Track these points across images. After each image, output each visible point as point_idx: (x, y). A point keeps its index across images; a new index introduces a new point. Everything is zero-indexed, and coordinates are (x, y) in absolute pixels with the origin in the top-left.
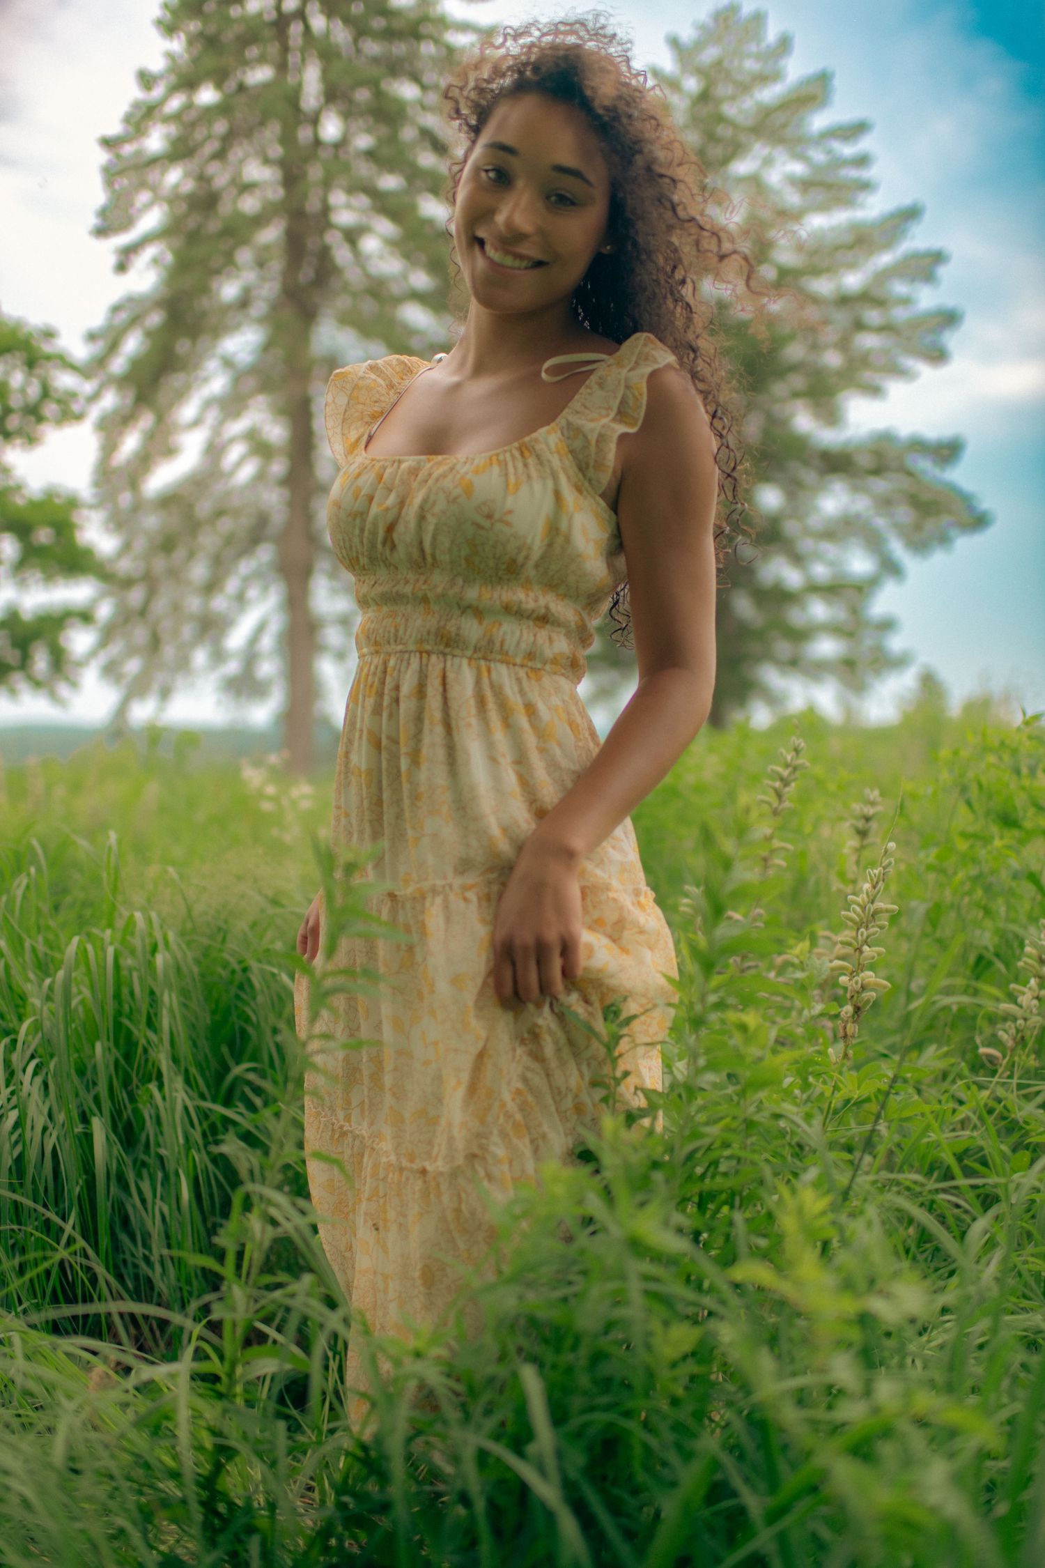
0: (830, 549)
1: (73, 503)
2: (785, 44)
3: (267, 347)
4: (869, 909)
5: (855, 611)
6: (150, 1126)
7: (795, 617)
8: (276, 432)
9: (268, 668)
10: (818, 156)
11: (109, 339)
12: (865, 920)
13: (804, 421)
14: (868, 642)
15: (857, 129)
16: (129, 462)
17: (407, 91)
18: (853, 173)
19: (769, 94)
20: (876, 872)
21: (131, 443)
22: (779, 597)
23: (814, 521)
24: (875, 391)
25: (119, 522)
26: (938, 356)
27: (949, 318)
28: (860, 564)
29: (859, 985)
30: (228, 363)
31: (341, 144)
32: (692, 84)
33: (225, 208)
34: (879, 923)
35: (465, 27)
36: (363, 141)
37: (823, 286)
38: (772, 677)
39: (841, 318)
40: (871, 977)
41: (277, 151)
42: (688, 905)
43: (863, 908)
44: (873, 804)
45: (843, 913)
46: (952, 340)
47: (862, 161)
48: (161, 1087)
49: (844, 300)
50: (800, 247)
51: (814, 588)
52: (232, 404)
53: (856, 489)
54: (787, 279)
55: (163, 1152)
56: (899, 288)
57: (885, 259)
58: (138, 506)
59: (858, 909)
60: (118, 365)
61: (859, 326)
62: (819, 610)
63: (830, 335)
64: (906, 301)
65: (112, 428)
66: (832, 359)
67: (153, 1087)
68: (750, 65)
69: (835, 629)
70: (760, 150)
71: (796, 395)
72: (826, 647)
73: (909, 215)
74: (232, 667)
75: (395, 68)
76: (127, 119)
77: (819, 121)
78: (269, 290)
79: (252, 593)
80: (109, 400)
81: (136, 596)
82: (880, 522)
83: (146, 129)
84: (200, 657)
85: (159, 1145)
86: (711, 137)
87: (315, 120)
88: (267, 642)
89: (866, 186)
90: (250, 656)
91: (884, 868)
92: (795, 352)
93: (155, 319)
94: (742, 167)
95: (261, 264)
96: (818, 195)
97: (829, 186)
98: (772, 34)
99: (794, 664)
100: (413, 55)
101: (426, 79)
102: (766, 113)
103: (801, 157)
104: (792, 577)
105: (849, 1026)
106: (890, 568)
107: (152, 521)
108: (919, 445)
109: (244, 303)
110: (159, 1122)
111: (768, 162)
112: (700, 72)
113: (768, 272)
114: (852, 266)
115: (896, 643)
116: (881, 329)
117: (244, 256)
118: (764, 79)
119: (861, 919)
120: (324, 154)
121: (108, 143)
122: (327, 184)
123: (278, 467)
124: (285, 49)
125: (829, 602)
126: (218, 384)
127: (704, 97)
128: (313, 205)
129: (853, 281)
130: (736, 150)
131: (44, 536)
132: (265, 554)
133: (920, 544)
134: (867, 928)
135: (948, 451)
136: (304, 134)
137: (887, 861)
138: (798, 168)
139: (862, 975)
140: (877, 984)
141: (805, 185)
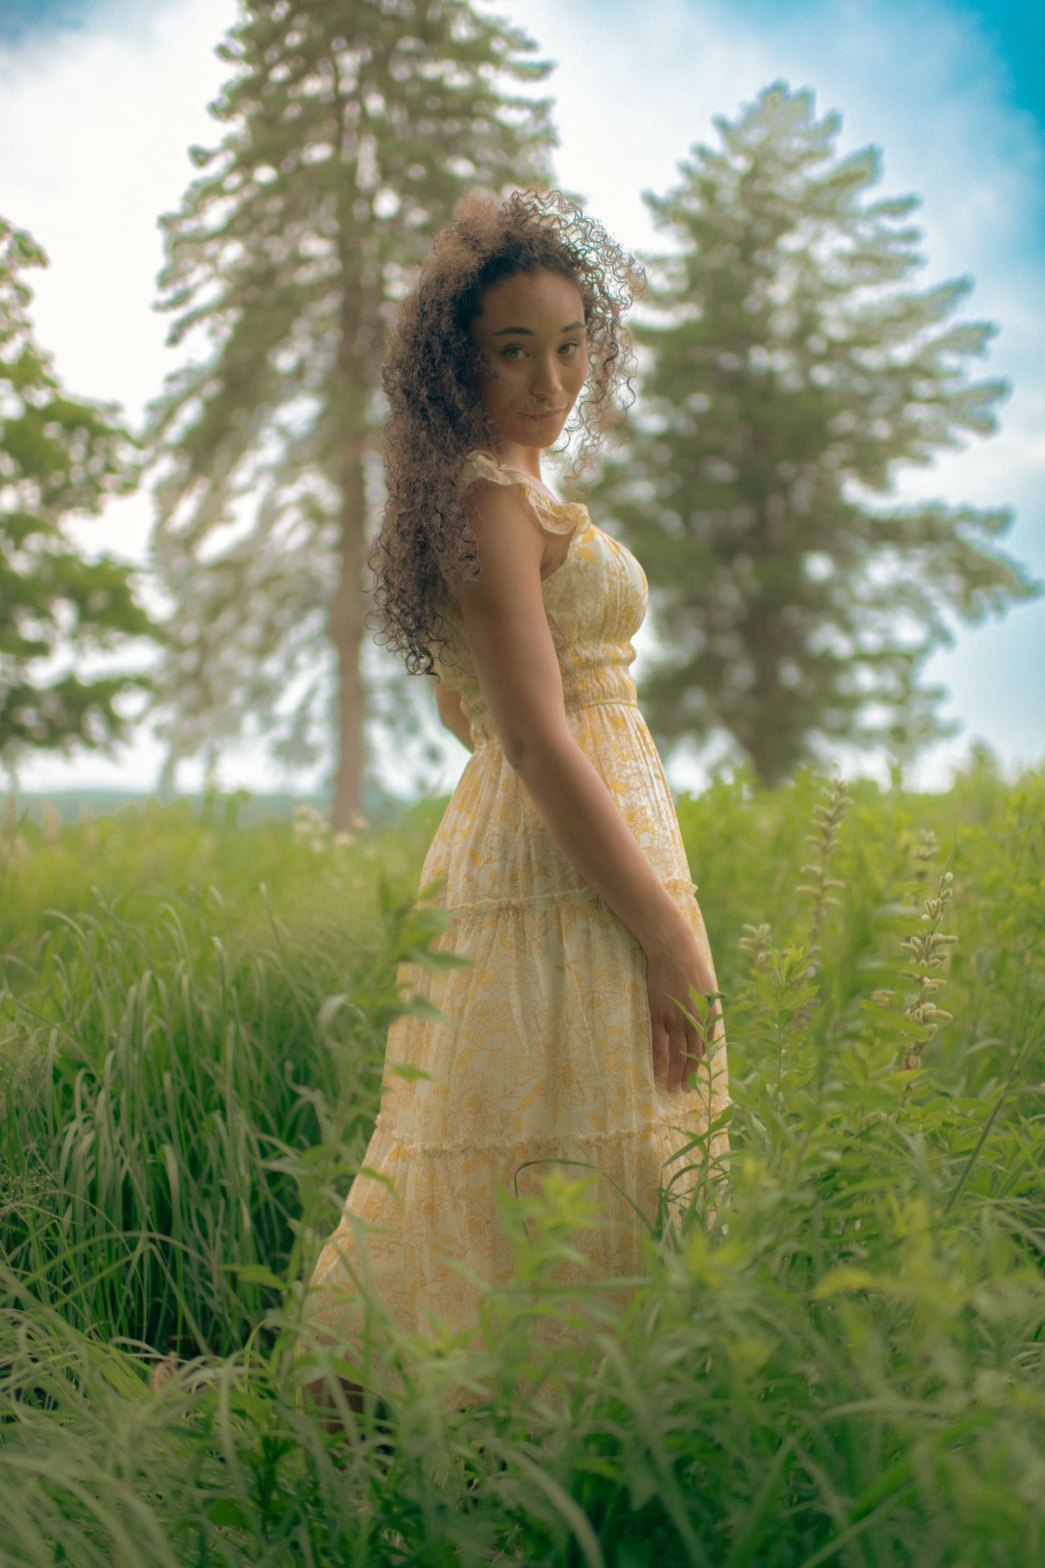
0: (880, 618)
1: (128, 570)
2: (833, 123)
3: (322, 417)
4: (929, 940)
5: (906, 680)
6: (213, 1155)
7: (844, 685)
8: (330, 498)
9: (319, 734)
10: (865, 230)
11: (165, 411)
12: (924, 951)
13: (853, 491)
14: (917, 711)
15: (905, 205)
16: (184, 529)
17: (462, 168)
18: (903, 248)
19: (818, 171)
20: (935, 902)
21: (186, 510)
22: (828, 666)
23: (862, 589)
24: (923, 460)
25: (176, 585)
26: (987, 427)
27: (998, 390)
28: (908, 632)
29: (921, 1017)
30: (283, 431)
31: (397, 220)
32: (740, 163)
33: (283, 281)
34: (938, 954)
35: (518, 103)
36: (418, 217)
37: (871, 358)
38: (820, 744)
39: (891, 389)
40: (932, 1008)
41: (333, 225)
42: (747, 944)
43: (923, 940)
44: (929, 845)
45: (902, 944)
46: (1001, 411)
47: (911, 236)
48: (224, 1117)
49: (893, 372)
50: (846, 319)
51: (862, 657)
52: (286, 471)
53: (905, 557)
54: (836, 352)
55: (225, 1183)
56: (949, 360)
57: (934, 332)
58: (194, 570)
59: (918, 941)
60: (174, 433)
61: (909, 397)
62: (866, 678)
63: (879, 406)
64: (956, 374)
65: (168, 495)
66: (881, 430)
67: (217, 1116)
68: (797, 144)
69: (883, 697)
70: (806, 226)
71: (845, 464)
72: (875, 716)
73: (959, 288)
74: (283, 732)
75: (450, 145)
76: (187, 197)
77: (867, 197)
78: (322, 363)
79: (303, 659)
80: (165, 467)
81: (189, 661)
82: (931, 591)
83: (204, 206)
84: (250, 722)
85: (222, 1177)
86: (758, 214)
87: (370, 197)
88: (319, 707)
89: (915, 261)
90: (302, 719)
91: (943, 899)
92: (845, 421)
93: (213, 389)
94: (791, 242)
95: (317, 336)
96: (866, 270)
97: (878, 261)
98: (820, 112)
99: (843, 732)
100: (466, 134)
101: (478, 156)
102: (815, 189)
103: (848, 231)
104: (841, 645)
105: (911, 1057)
106: (941, 636)
107: (205, 585)
108: (968, 515)
109: (299, 372)
110: (221, 1151)
111: (817, 237)
112: (747, 151)
113: (816, 344)
114: (901, 338)
115: (945, 712)
116: (930, 401)
117: (301, 327)
118: (811, 156)
119: (921, 951)
120: (378, 229)
121: (166, 222)
122: (383, 258)
123: (330, 534)
124: (341, 130)
125: (878, 672)
126: (271, 451)
127: (752, 175)
128: (368, 277)
129: (902, 353)
130: (784, 225)
131: (99, 600)
132: (315, 621)
133: (971, 613)
134: (927, 959)
135: (999, 521)
136: (359, 210)
137: (945, 892)
138: (846, 243)
139: (923, 1006)
140: (939, 1016)
141: (853, 260)
